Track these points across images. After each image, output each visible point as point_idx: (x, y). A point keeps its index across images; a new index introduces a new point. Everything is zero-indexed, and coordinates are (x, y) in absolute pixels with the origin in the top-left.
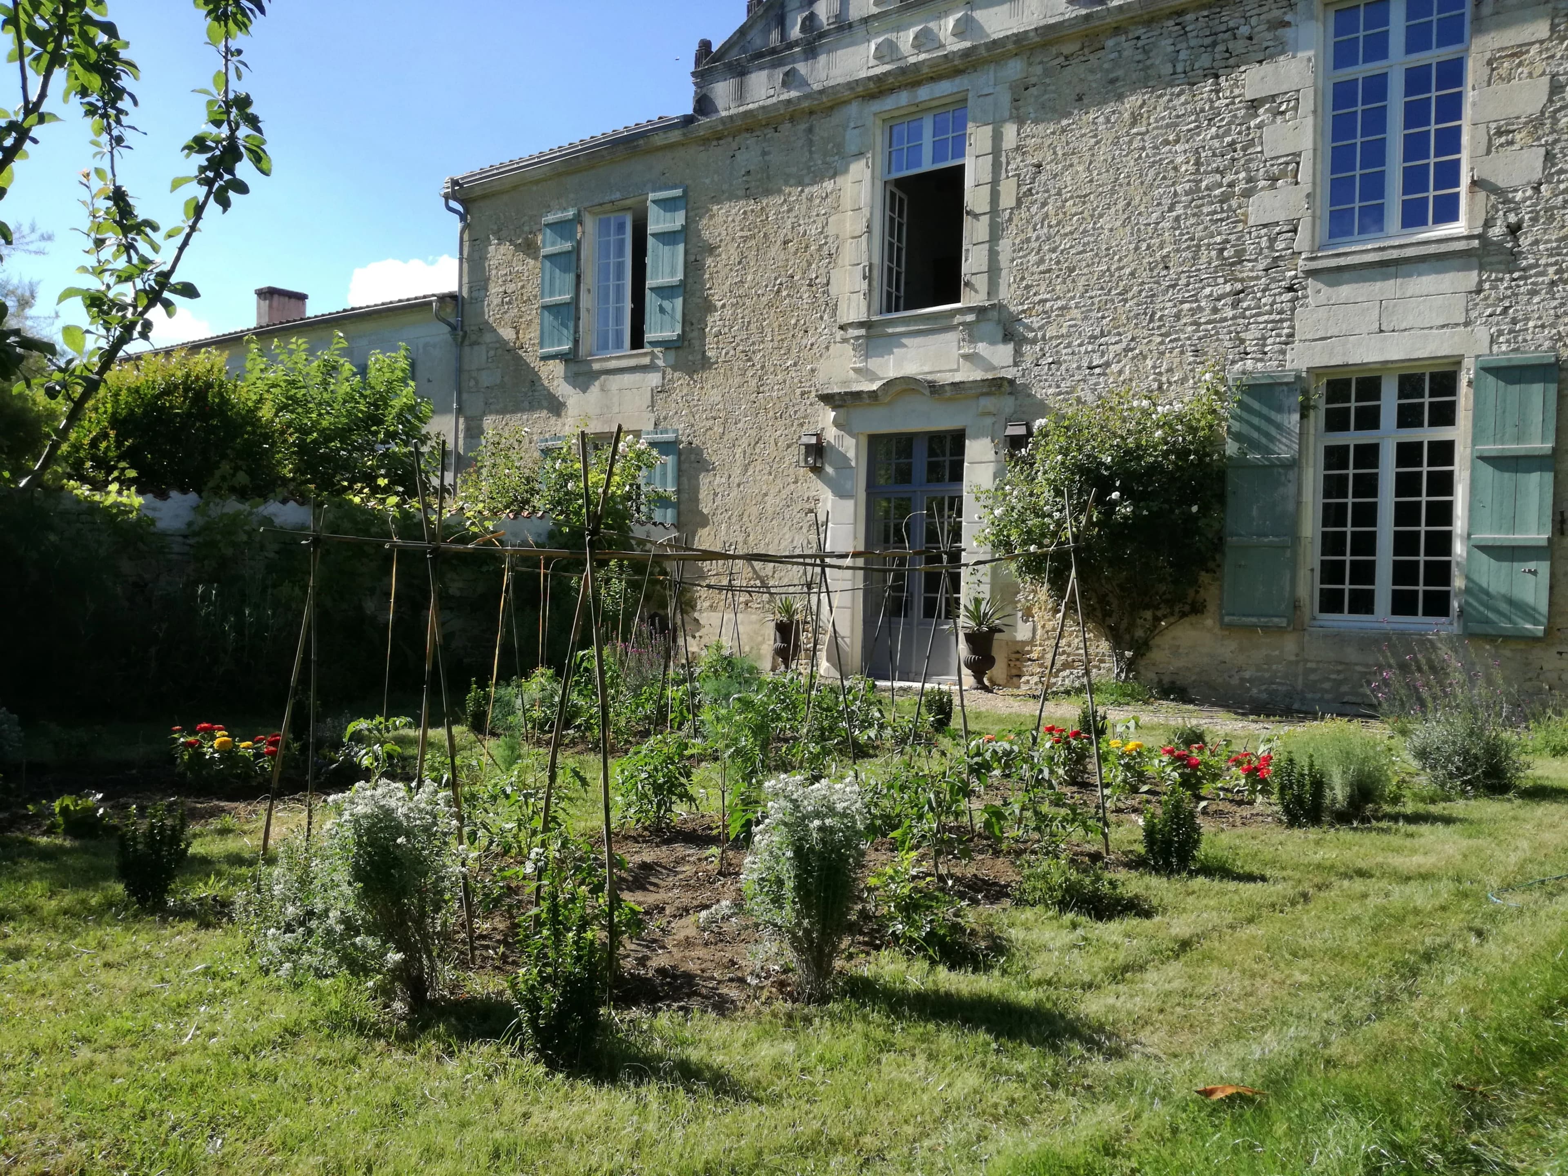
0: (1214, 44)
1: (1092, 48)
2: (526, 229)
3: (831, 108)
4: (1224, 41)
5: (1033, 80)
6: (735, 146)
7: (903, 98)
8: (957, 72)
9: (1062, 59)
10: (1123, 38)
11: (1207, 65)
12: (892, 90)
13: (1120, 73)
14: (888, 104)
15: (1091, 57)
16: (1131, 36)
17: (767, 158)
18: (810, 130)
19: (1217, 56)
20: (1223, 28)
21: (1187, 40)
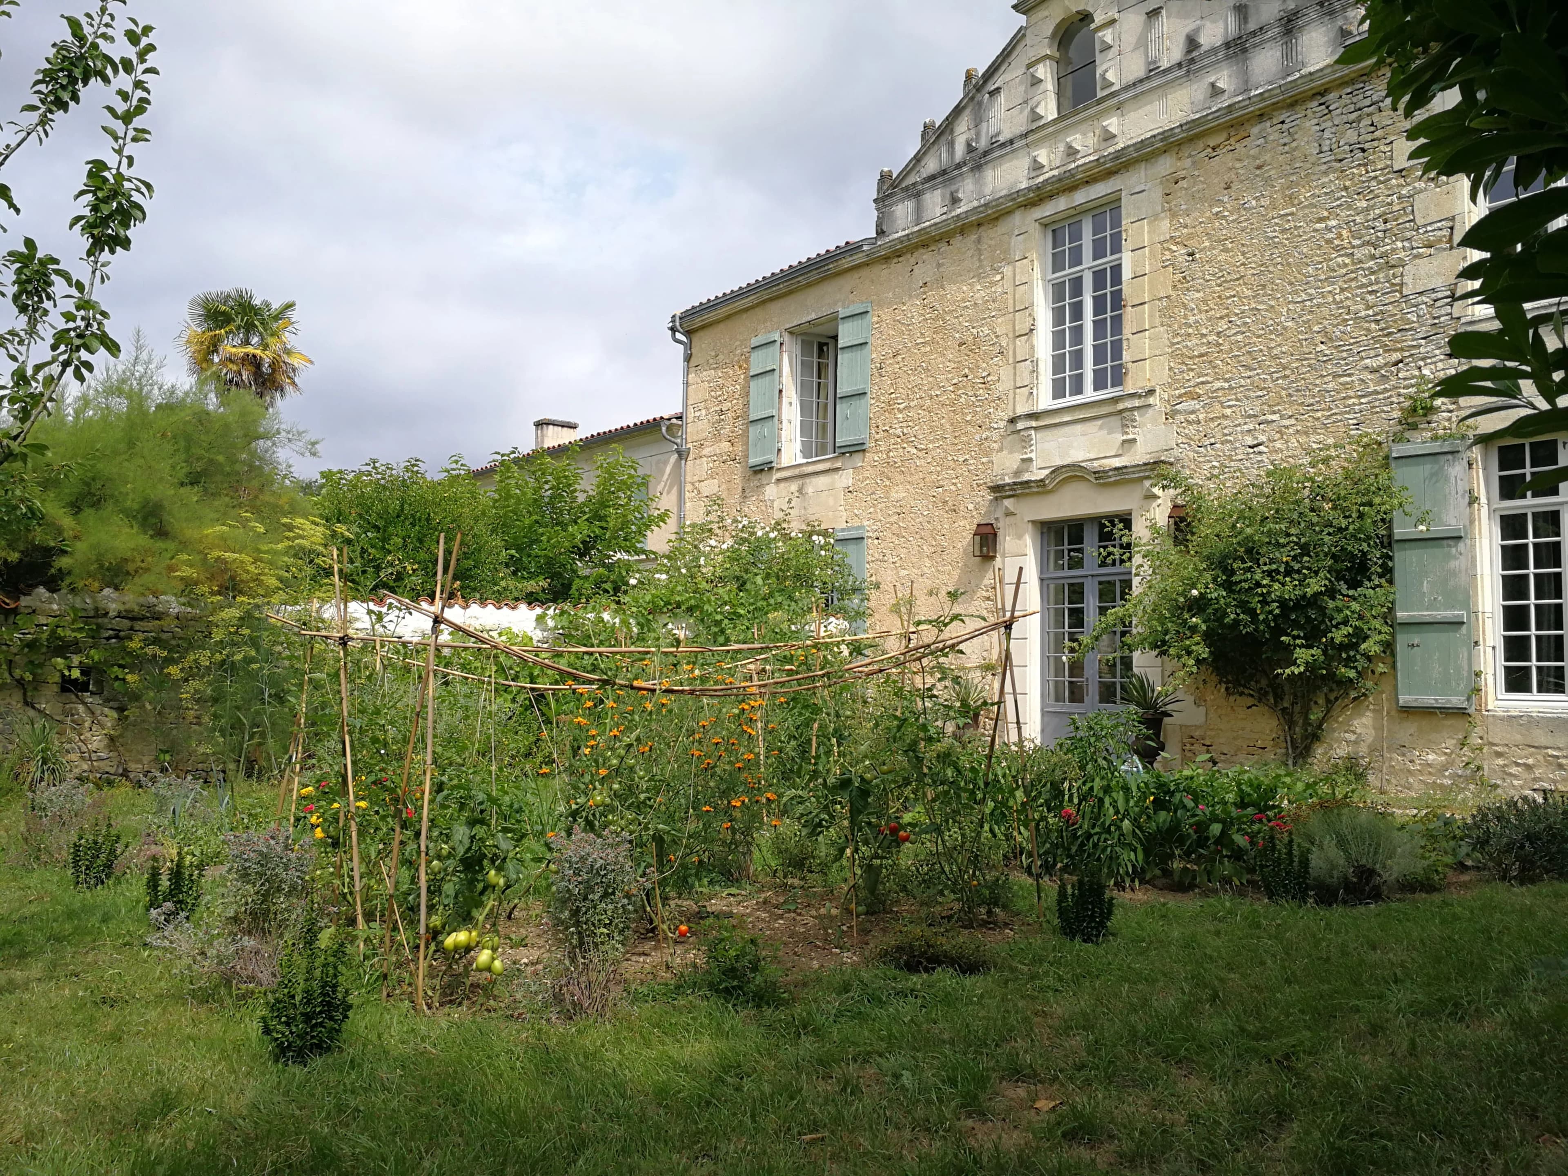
0: (1359, 119)
1: (1239, 137)
2: (738, 352)
3: (997, 219)
4: (1368, 115)
5: (1182, 173)
6: (912, 261)
7: (1061, 204)
8: (1110, 173)
9: (1210, 150)
10: (1268, 124)
11: (1354, 139)
12: (1051, 196)
13: (1267, 157)
14: (1048, 210)
15: (1238, 145)
16: (1275, 121)
17: (941, 269)
18: (979, 241)
19: (1362, 131)
20: (1368, 102)
21: (1332, 119)
